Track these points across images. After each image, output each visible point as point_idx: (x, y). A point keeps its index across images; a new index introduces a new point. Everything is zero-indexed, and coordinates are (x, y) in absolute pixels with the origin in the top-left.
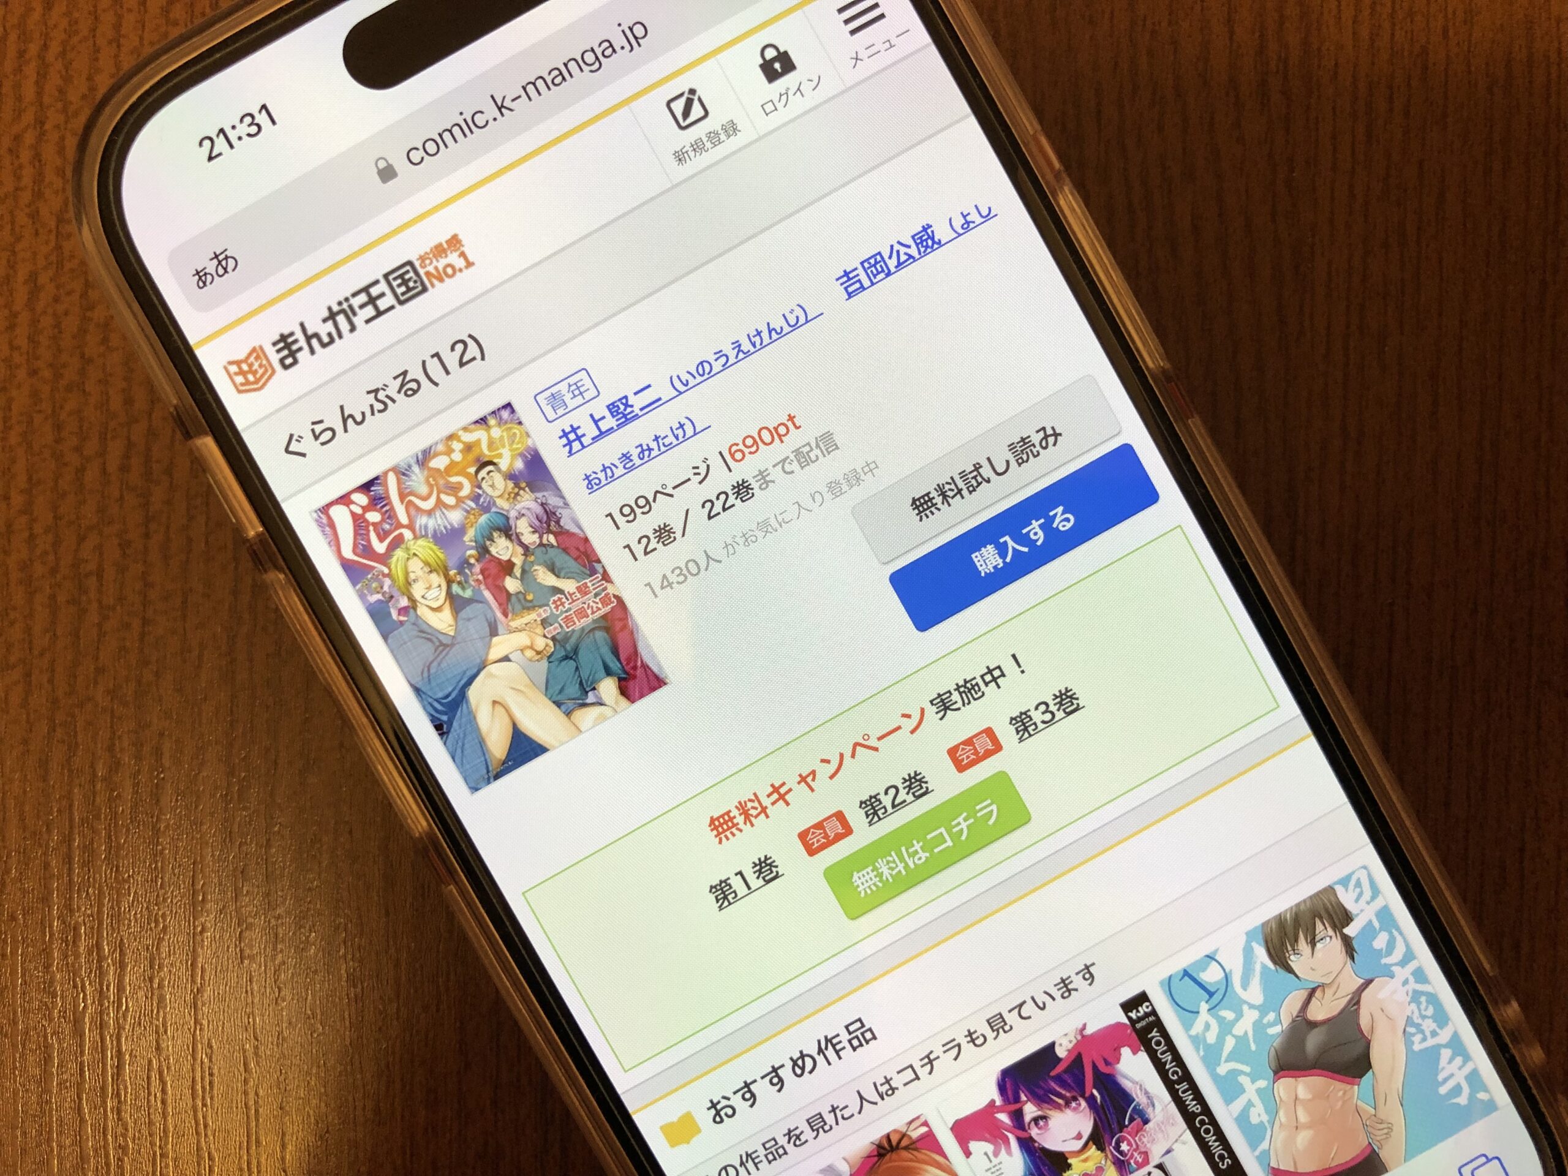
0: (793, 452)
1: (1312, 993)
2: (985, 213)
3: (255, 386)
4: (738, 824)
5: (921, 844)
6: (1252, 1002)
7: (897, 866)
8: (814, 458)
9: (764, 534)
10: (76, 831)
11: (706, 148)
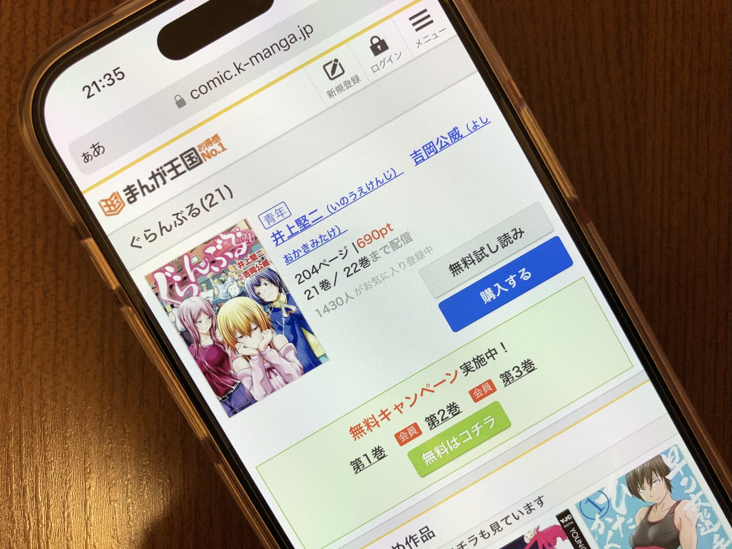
0: (389, 243)
1: (651, 507)
2: (484, 121)
3: (115, 212)
4: (364, 430)
5: (456, 438)
6: (621, 513)
7: (444, 450)
8: (400, 245)
9: (375, 283)
10: (24, 438)
11: (343, 89)
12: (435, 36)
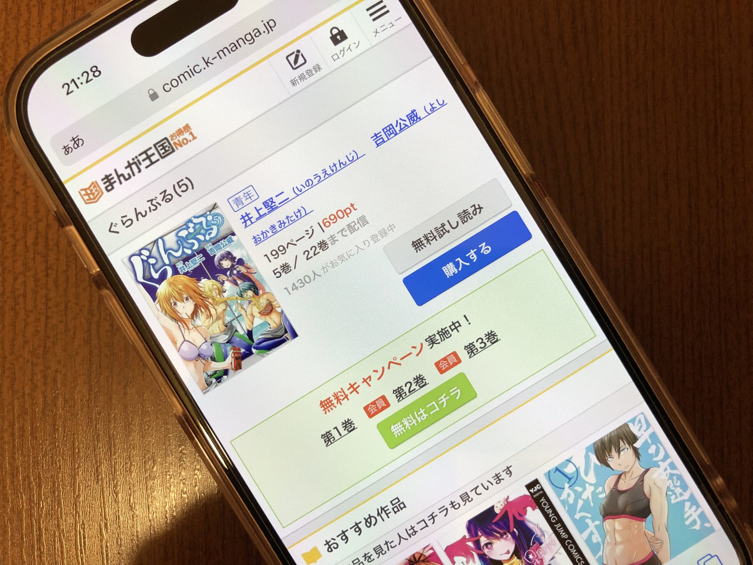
1: (620, 476)
2: (441, 103)
3: (94, 200)
4: (334, 404)
5: (424, 410)
6: (590, 482)
7: (412, 421)
9: (341, 261)
10: (16, 420)
11: (306, 78)
12: (391, 25)
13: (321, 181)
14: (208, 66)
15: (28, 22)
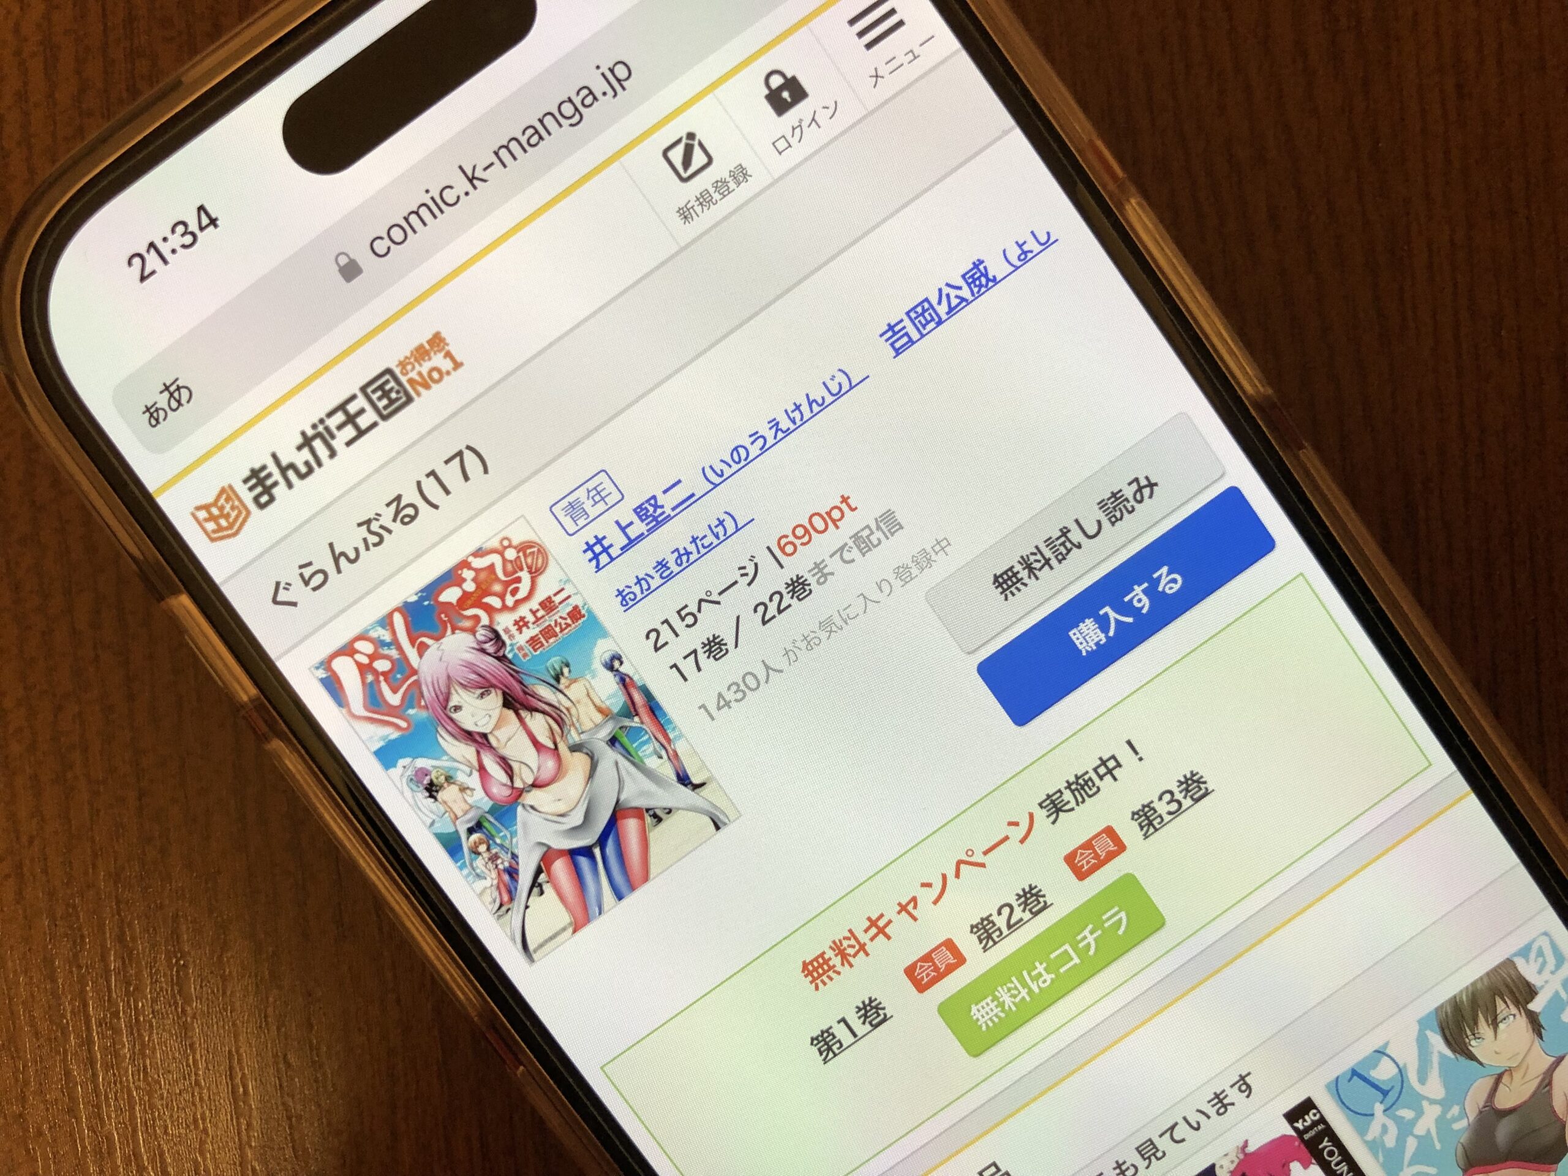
0: (850, 538)
1: (1499, 1079)
2: (1043, 239)
3: (230, 532)
4: (834, 966)
6: (1432, 1096)
7: (1020, 992)
8: (875, 542)
9: (828, 634)
11: (714, 200)
12: (910, 56)
13: (766, 447)
14: (475, 188)
15: (22, 96)
